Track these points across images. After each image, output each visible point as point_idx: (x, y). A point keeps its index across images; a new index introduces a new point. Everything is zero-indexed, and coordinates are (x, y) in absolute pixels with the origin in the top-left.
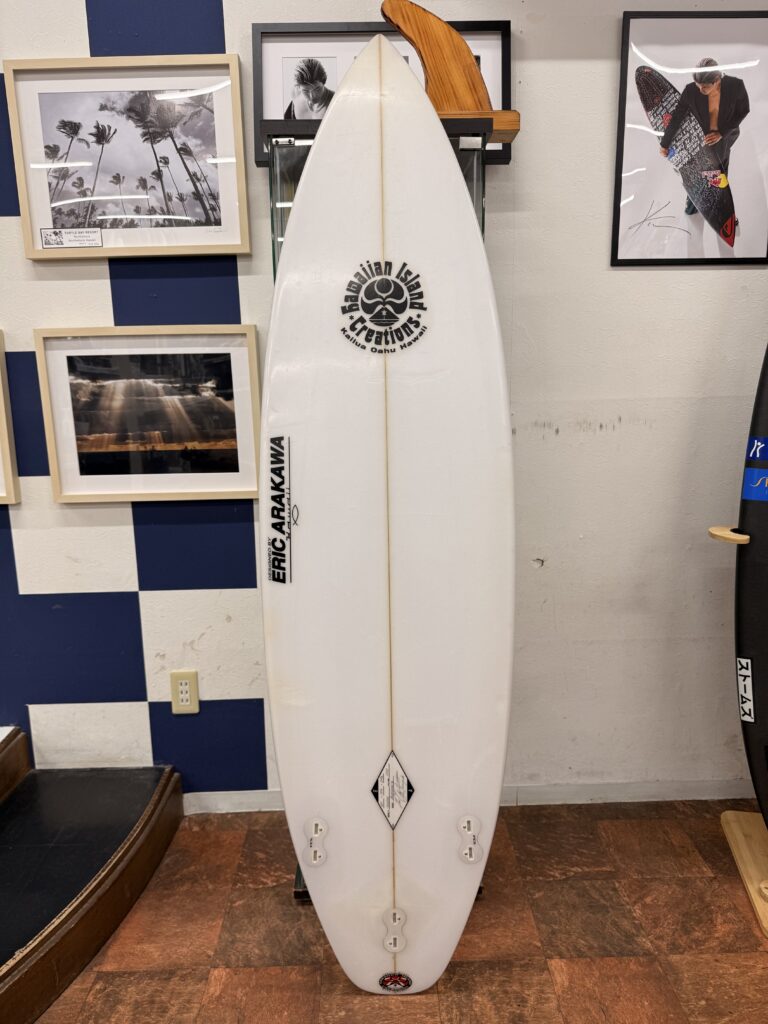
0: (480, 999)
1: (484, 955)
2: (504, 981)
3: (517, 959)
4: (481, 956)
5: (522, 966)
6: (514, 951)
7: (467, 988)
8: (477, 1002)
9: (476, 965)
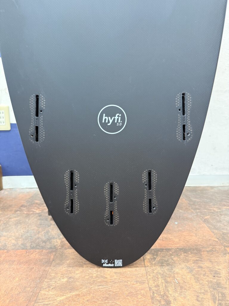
0: (180, 272)
1: (178, 245)
2: (197, 260)
3: (203, 248)
4: (176, 245)
5: (207, 251)
6: (199, 243)
7: (168, 265)
8: (177, 273)
9: (173, 251)
